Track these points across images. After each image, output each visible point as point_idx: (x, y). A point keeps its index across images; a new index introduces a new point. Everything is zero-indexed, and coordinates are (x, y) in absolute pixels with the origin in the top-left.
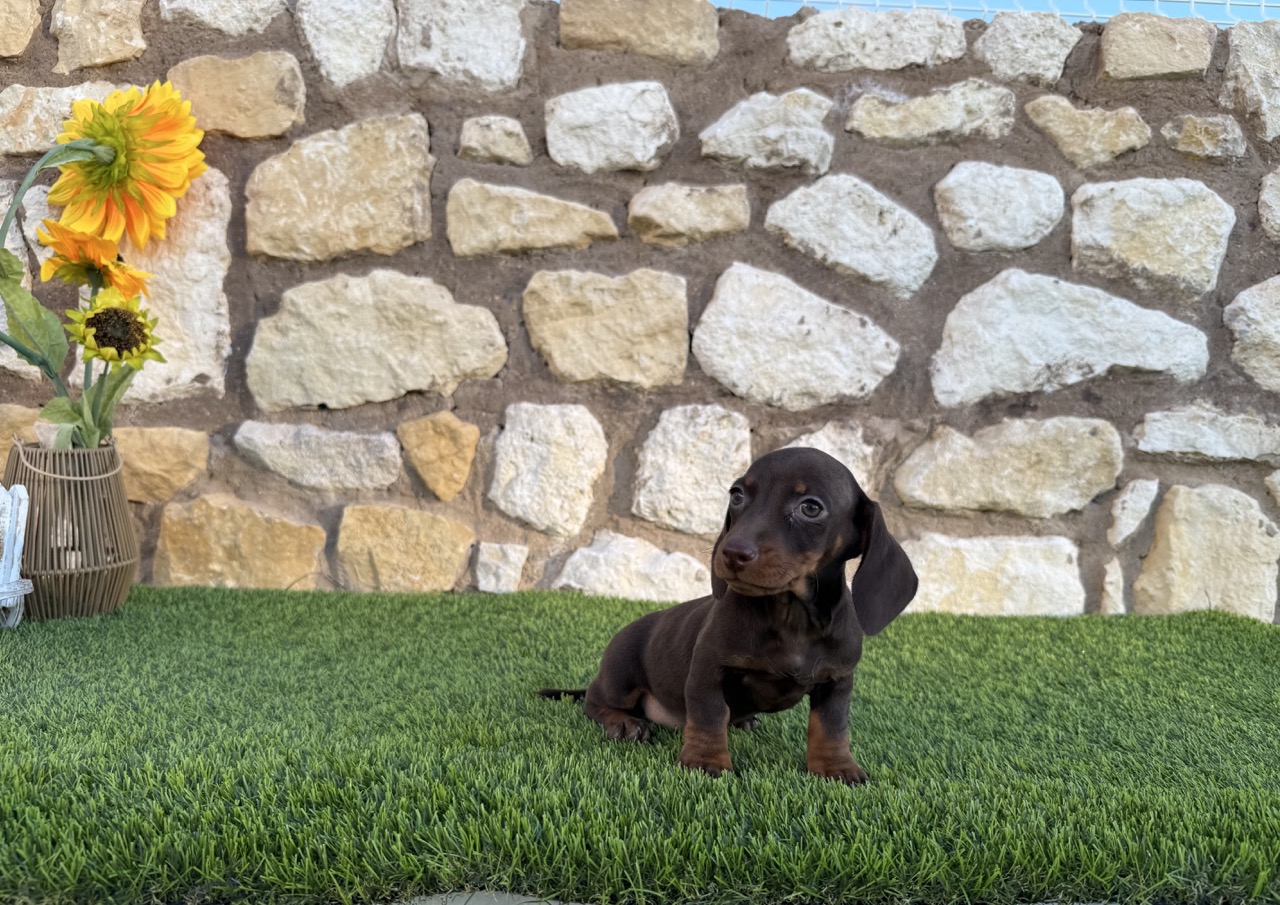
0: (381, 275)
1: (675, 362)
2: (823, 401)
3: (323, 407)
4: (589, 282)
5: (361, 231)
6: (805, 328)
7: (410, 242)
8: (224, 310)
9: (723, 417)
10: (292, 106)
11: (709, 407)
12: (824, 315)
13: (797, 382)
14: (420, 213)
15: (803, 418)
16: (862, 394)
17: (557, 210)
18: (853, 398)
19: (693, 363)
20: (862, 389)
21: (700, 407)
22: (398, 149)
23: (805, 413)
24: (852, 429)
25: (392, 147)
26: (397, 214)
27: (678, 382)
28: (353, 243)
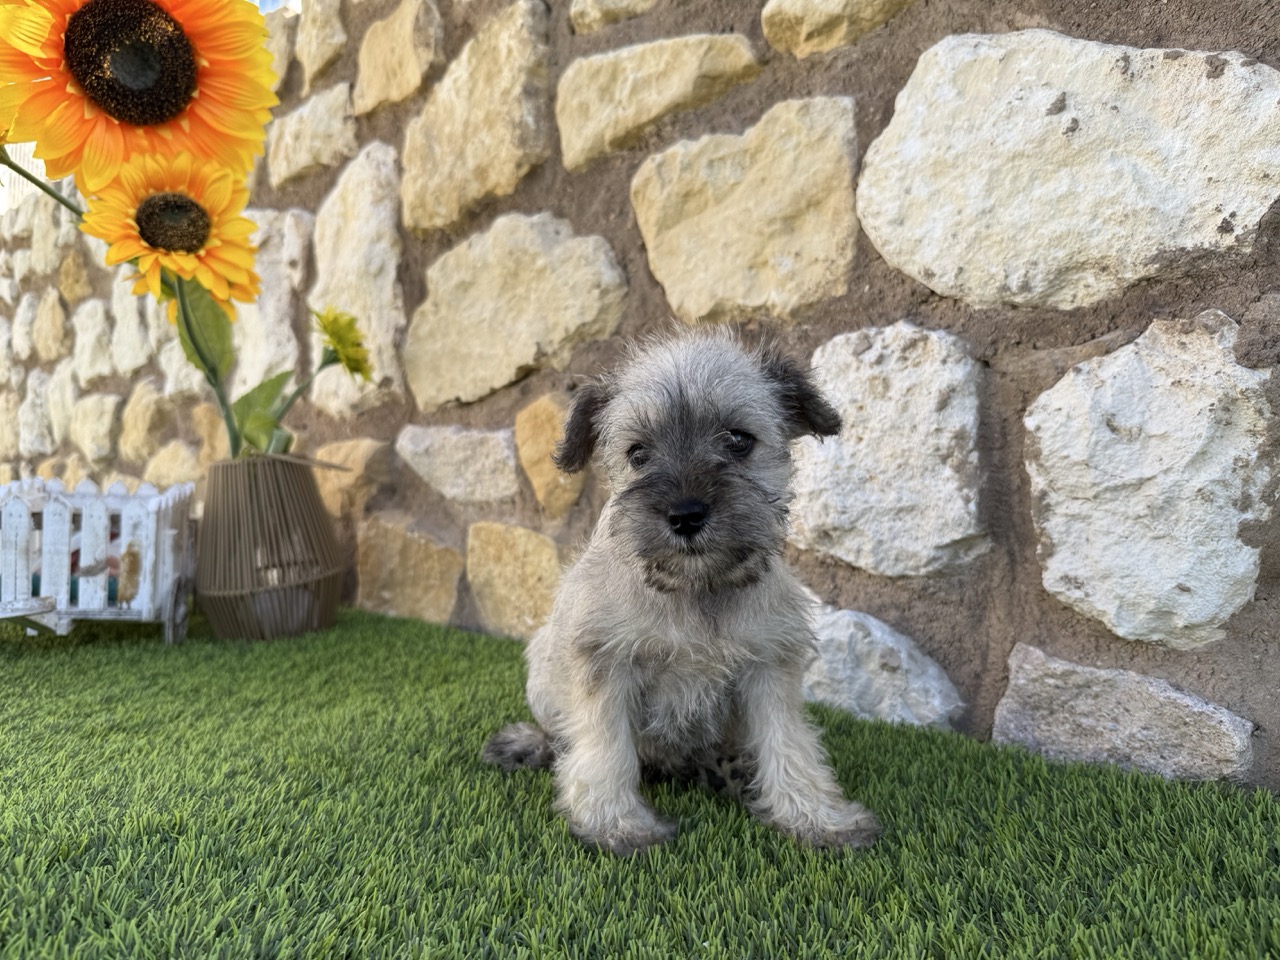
0: (502, 222)
1: (833, 255)
2: (1130, 276)
3: (458, 399)
4: (701, 153)
5: (481, 172)
6: (1066, 118)
7: (525, 170)
8: (400, 303)
9: (913, 344)
10: (427, 45)
11: (889, 331)
12: (1117, 76)
13: (1057, 241)
14: (532, 126)
15: (1090, 321)
16: (1229, 240)
17: (666, 57)
18: (1206, 255)
19: (864, 251)
20: (1226, 228)
21: (872, 331)
22: (510, 51)
23: (1096, 310)
24: (1210, 330)
25: (504, 52)
26: (508, 137)
27: (841, 290)
28: (475, 191)
